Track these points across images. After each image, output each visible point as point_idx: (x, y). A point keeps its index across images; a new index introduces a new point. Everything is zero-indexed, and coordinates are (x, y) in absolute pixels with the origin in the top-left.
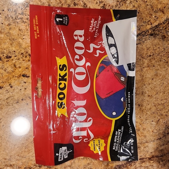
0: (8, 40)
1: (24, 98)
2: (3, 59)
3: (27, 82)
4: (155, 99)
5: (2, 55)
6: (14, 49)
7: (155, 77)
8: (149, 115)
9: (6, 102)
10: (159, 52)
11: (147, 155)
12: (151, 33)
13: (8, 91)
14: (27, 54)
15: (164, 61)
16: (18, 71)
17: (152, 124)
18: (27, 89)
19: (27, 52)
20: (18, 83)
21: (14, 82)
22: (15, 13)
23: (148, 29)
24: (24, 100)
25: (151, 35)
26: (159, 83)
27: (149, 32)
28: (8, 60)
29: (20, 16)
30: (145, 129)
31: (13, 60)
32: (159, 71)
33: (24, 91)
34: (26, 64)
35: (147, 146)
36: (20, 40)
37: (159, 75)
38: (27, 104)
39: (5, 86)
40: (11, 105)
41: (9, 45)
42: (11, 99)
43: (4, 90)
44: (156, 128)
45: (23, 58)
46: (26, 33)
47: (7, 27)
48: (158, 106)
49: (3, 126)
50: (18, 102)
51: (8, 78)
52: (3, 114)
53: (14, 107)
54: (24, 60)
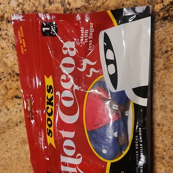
1: (21, 120)
3: (20, 103)
9: (7, 125)
12: (164, 16)
13: (6, 114)
14: (15, 74)
16: (11, 93)
19: (14, 71)
20: (13, 105)
21: (9, 105)
24: (22, 122)
31: (3, 82)
34: (16, 85)
36: (5, 59)
40: (12, 128)
42: (10, 121)
43: (3, 113)
45: (12, 78)
46: (8, 51)
49: (10, 148)
50: (17, 125)
51: (4, 101)
52: (7, 137)
53: (15, 130)
54: (13, 81)
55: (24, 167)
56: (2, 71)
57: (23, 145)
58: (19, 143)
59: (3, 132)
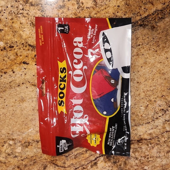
0: (11, 32)
1: (24, 82)
2: (7, 48)
3: (27, 68)
4: (144, 86)
5: (6, 45)
6: (16, 40)
7: (144, 65)
8: (138, 101)
9: (10, 85)
10: (148, 41)
11: (136, 138)
12: (141, 24)
13: (11, 75)
14: (27, 44)
15: (153, 50)
16: (20, 59)
17: (141, 109)
18: (27, 74)
19: (27, 43)
20: (19, 69)
21: (16, 69)
22: (17, 9)
23: (137, 20)
24: (24, 84)
25: (141, 25)
26: (148, 71)
27: (138, 23)
28: (11, 49)
29: (21, 12)
30: (134, 113)
31: (15, 49)
32: (148, 59)
33: (25, 76)
34: (26, 53)
35: (136, 129)
37: (148, 63)
38: (27, 87)
39: (8, 71)
40: (13, 88)
41: (12, 37)
42: (13, 82)
43: (8, 75)
44: (145, 113)
45: (24, 47)
46: (26, 26)
47: (10, 21)
48: (147, 92)
49: (7, 105)
50: (19, 86)
51: (11, 65)
52: (6, 96)
53: (16, 90)
54: (24, 50)
55: (16, 123)
56: (16, 41)
57: (21, 103)
58: (17, 101)
59: (4, 91)
